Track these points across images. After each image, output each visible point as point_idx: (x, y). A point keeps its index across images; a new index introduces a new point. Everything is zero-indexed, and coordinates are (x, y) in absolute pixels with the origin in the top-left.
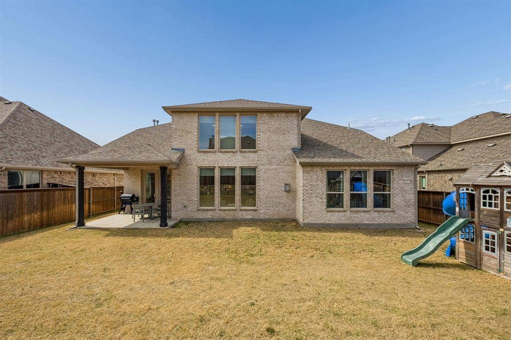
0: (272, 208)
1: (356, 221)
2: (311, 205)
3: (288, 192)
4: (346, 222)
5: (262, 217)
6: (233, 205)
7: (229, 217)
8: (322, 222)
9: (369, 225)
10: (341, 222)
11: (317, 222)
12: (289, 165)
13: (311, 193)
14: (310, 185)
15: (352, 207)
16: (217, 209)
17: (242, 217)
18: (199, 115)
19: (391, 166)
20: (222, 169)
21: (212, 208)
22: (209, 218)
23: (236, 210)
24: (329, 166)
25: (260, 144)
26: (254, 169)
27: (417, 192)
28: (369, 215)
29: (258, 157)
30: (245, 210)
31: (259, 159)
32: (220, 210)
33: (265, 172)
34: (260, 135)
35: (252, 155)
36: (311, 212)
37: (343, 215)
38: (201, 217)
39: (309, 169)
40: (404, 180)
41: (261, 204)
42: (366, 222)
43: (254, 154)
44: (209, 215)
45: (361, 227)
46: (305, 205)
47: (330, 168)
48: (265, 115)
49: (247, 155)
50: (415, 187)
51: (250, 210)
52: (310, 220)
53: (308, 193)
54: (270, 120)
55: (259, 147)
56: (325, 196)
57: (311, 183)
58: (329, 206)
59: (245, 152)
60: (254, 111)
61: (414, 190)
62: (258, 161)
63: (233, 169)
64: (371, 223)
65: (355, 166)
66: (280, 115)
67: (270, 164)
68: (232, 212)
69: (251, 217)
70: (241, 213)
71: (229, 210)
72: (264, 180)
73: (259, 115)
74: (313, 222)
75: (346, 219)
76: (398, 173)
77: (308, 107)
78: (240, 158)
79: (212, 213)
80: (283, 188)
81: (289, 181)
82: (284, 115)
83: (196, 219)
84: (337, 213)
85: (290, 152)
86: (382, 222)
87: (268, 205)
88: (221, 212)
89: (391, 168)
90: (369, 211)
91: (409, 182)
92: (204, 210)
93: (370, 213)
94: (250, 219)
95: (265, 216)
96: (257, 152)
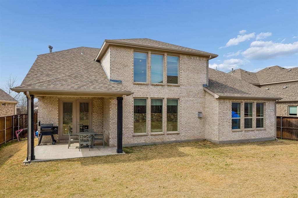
0: (189, 131)
1: (248, 138)
2: (223, 128)
3: (200, 118)
4: (243, 139)
5: (183, 139)
6: (160, 130)
7: (158, 141)
8: (230, 139)
9: (254, 139)
10: (240, 139)
11: (227, 140)
12: (201, 98)
13: (224, 119)
14: (223, 113)
15: (246, 128)
16: (149, 134)
17: (168, 140)
18: (134, 51)
19: (265, 100)
20: (153, 100)
21: (145, 134)
22: (143, 143)
23: (164, 134)
24: (233, 99)
25: (181, 80)
26: (176, 100)
27: (276, 117)
28: (254, 133)
29: (181, 91)
30: (171, 134)
31: (181, 92)
32: (152, 135)
33: (185, 103)
34: (182, 73)
35: (176, 89)
36: (224, 133)
37: (241, 134)
38: (136, 142)
39: (222, 101)
40: (270, 109)
41: (182, 129)
42: (252, 138)
43: (177, 88)
44: (142, 141)
45: (250, 141)
46: (220, 128)
47: (234, 101)
48: (185, 57)
49: (173, 88)
50: (275, 114)
51: (174, 134)
52: (223, 139)
53: (221, 119)
54: (189, 61)
55: (181, 82)
56: (231, 121)
57: (223, 112)
58: (233, 128)
59: (171, 86)
60: (177, 53)
61: (274, 115)
62: (180, 93)
63: (161, 100)
64: (255, 138)
65: (248, 99)
66: (195, 58)
67: (188, 96)
68: (161, 136)
69: (175, 139)
70: (167, 137)
71: (159, 135)
72: (184, 109)
73: (181, 56)
74: (224, 140)
75: (243, 136)
76: (268, 105)
77: (215, 55)
78: (167, 91)
79: (145, 138)
80: (197, 116)
81: (201, 110)
82: (198, 58)
83: (131, 144)
84: (238, 133)
85: (201, 87)
86: (260, 137)
87: (187, 129)
88: (153, 137)
89: (265, 101)
90: (254, 130)
91: (272, 110)
92: (138, 136)
93: (254, 131)
94: (174, 141)
95: (185, 138)
96: (179, 86)
